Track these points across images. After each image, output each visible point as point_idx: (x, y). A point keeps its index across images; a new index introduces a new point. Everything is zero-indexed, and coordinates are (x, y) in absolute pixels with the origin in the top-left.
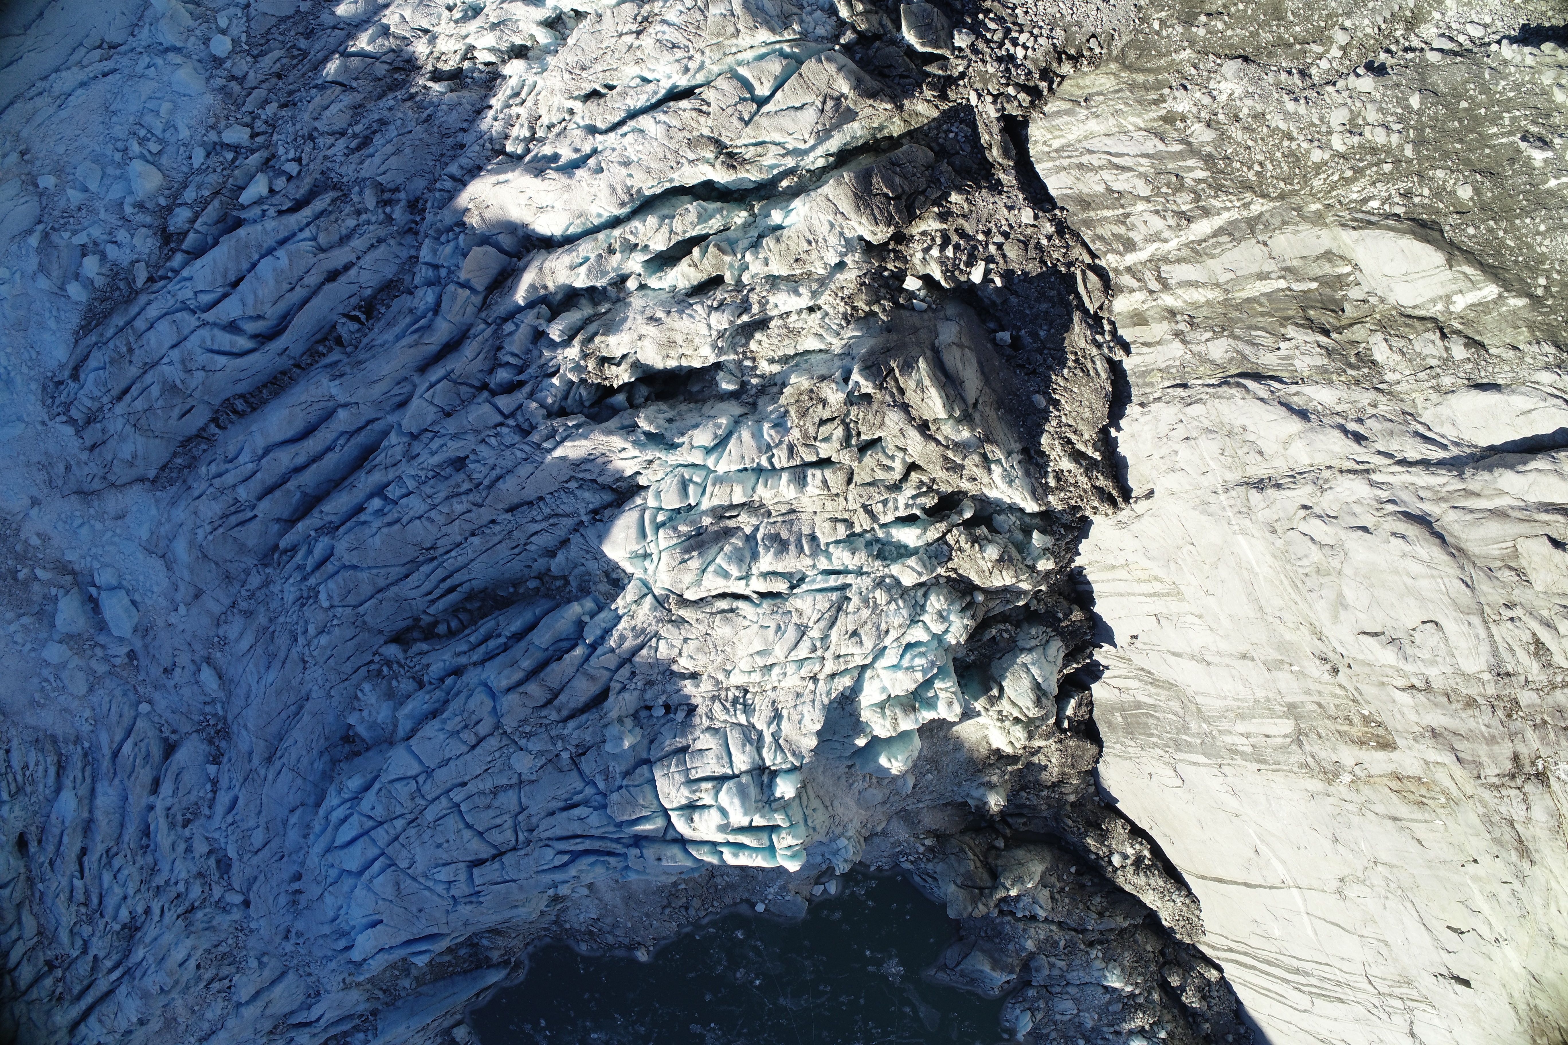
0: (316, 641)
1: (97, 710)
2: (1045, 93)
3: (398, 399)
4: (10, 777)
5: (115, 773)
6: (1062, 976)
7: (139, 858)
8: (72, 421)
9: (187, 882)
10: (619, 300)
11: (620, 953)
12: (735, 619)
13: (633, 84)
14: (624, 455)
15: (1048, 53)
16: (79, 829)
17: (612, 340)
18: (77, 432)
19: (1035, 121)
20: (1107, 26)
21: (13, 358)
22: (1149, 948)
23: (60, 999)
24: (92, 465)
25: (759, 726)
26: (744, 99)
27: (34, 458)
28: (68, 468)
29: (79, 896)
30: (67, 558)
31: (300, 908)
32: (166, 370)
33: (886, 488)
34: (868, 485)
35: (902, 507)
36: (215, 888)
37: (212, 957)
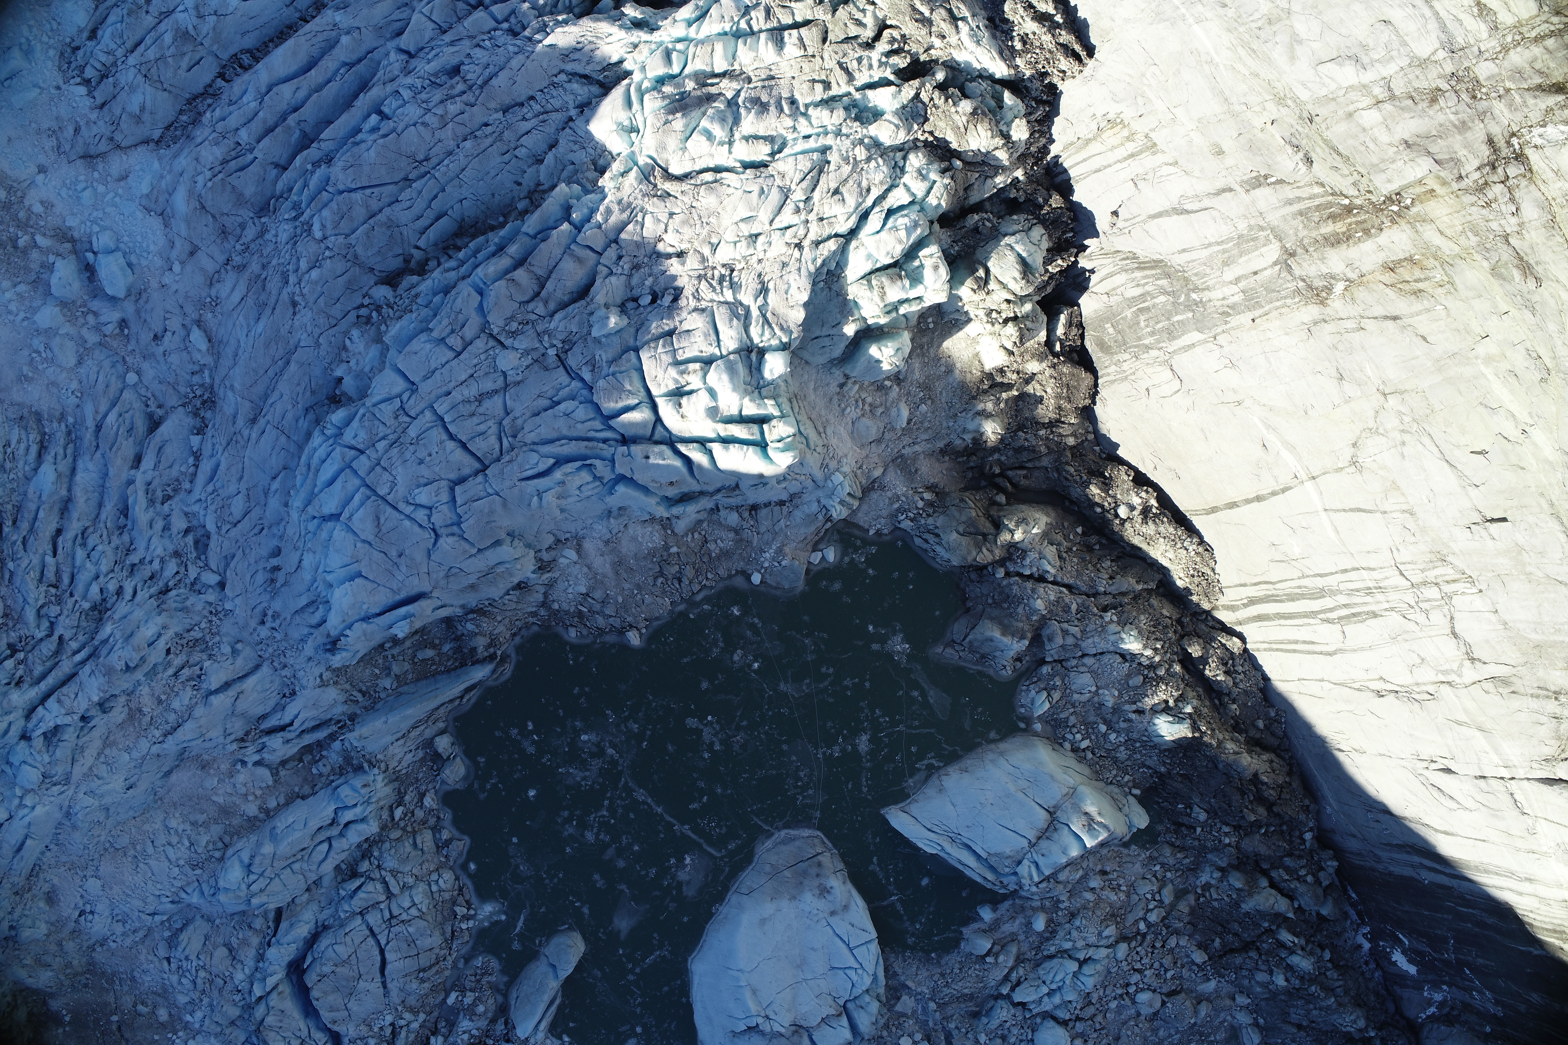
0: (308, 277)
1: (85, 381)
3: (398, 25)
5: (97, 447)
6: (1076, 645)
7: (114, 538)
8: (87, 82)
9: (162, 561)
11: (611, 638)
12: (719, 189)
14: (608, 40)
16: (56, 509)
18: (90, 93)
22: (1165, 612)
23: (19, 683)
24: (101, 123)
25: (745, 301)
27: (46, 125)
28: (77, 130)
29: (50, 575)
30: (67, 224)
31: (278, 585)
32: (180, 16)
33: (860, 45)
34: (842, 42)
35: (875, 64)
36: (191, 567)
37: (184, 641)
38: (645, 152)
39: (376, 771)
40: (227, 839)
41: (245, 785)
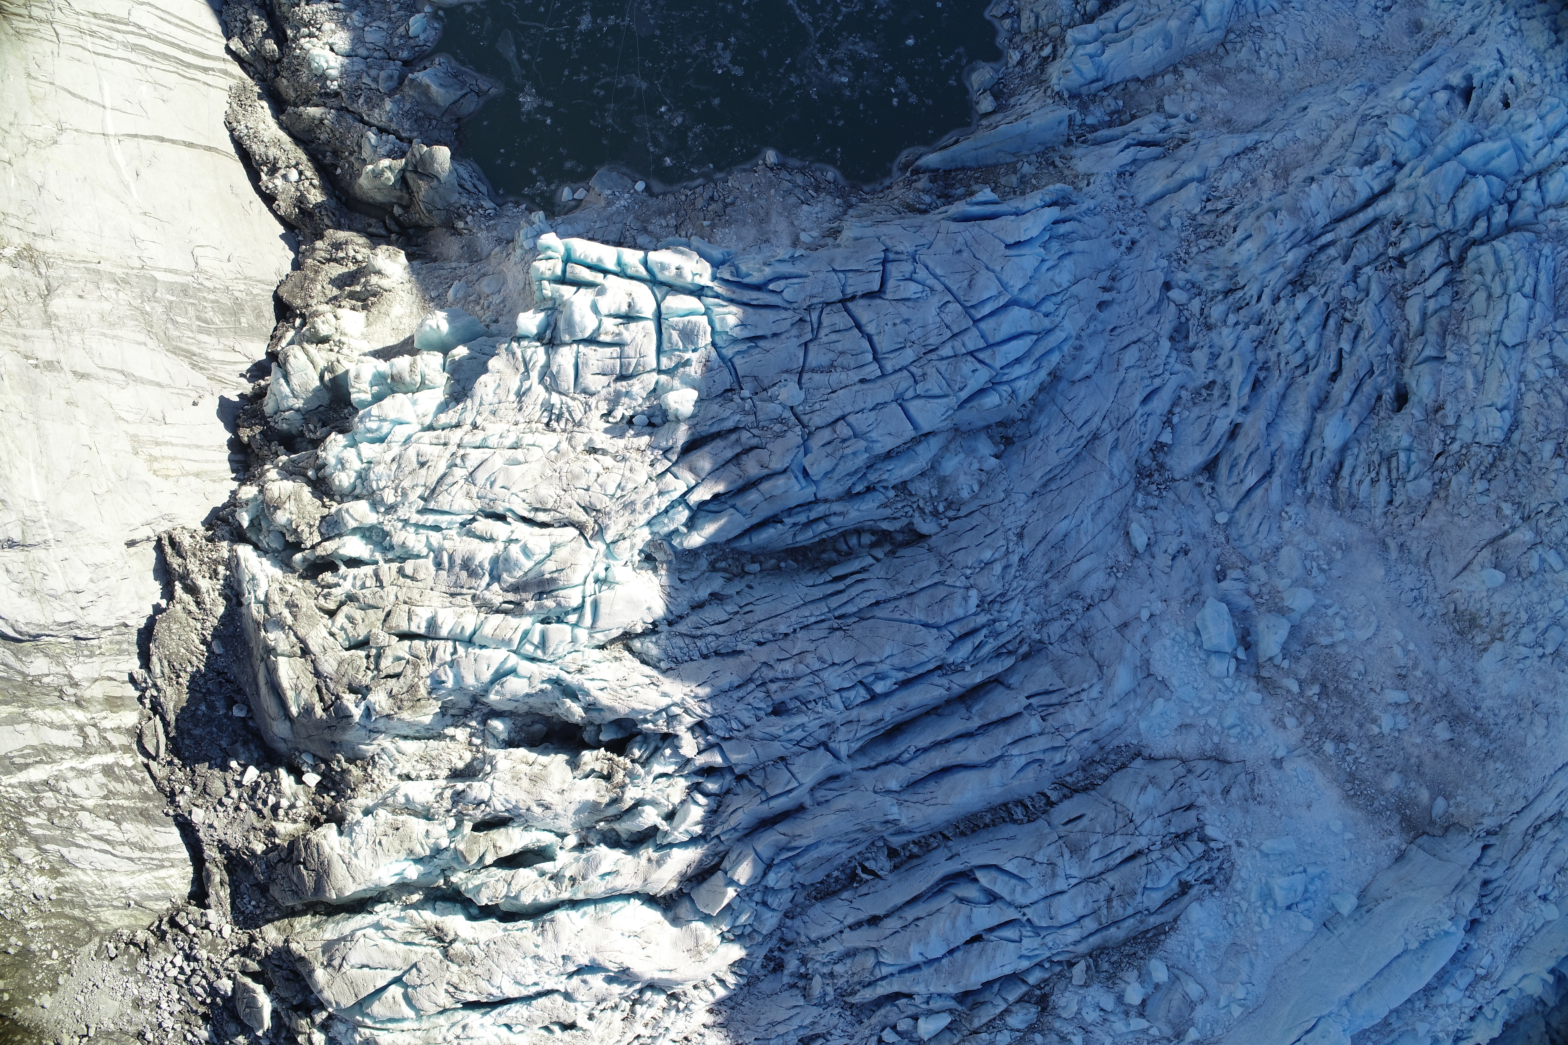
0: (997, 555)
1: (1275, 527)
2: (166, 919)
3: (832, 786)
4: (1394, 475)
5: (1274, 455)
6: (370, 67)
7: (1273, 358)
8: (1204, 839)
9: (1225, 323)
10: (589, 829)
11: (794, 163)
12: (534, 501)
13: (521, 1028)
15: (154, 954)
16: (1331, 403)
17: (592, 796)
18: (1202, 825)
19: (182, 897)
20: (98, 964)
21: (1255, 919)
23: (1398, 222)
24: (1196, 790)
25: (541, 389)
26: (414, 988)
27: (1263, 810)
28: (1226, 791)
29: (1348, 332)
30: (1260, 696)
31: (1108, 273)
32: (1076, 872)
33: (358, 600)
34: (373, 607)
35: (350, 579)
36: (1197, 311)
37: (1218, 238)
38: (593, 552)
39: (1056, 88)
40: (1221, 51)
41: (1192, 99)
